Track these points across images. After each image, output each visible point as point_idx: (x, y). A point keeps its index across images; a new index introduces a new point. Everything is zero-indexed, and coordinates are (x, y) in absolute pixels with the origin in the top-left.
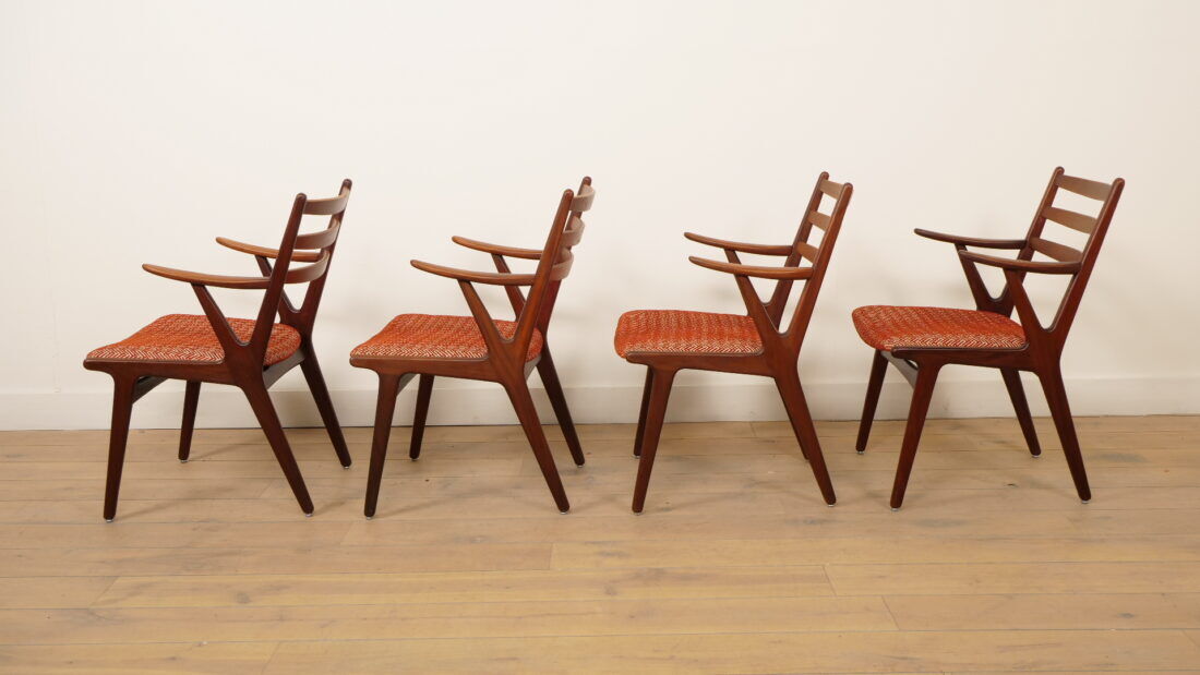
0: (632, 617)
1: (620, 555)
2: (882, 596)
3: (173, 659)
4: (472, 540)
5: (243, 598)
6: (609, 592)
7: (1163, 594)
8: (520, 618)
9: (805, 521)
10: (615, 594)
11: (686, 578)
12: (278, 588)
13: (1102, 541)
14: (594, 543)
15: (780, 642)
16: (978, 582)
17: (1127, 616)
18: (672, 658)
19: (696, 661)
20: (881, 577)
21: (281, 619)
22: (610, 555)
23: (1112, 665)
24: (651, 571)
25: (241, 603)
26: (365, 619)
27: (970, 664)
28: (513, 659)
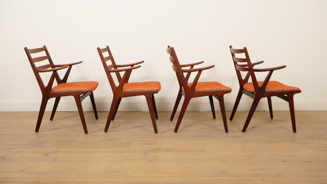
0: (151, 161)
1: (150, 144)
2: (219, 156)
3: (23, 171)
4: (111, 140)
5: (46, 155)
6: (145, 154)
7: (294, 155)
8: (120, 161)
9: (200, 136)
10: (147, 154)
11: (167, 150)
12: (55, 152)
13: (277, 141)
14: (143, 141)
15: (190, 168)
16: (245, 152)
17: (284, 161)
18: (160, 172)
19: (167, 173)
20: (219, 150)
21: (55, 160)
22: (147, 144)
23: (281, 174)
24: (157, 148)
25: (45, 156)
26: (78, 160)
27: (242, 174)
28: (117, 172)
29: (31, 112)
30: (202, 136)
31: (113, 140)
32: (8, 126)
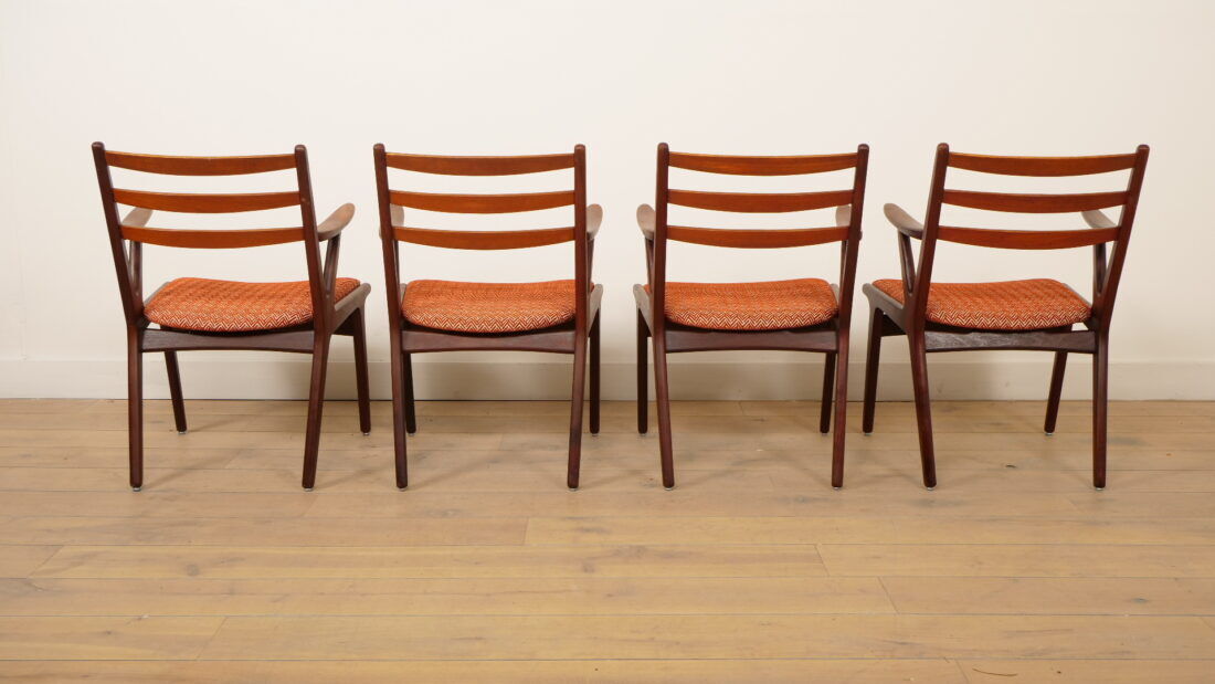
0: (610, 595)
1: (600, 531)
2: (879, 578)
3: (109, 633)
4: (444, 514)
5: (193, 570)
6: (586, 571)
7: (1176, 579)
8: (488, 595)
10: (593, 571)
11: (668, 556)
12: (232, 561)
13: (1108, 523)
14: (571, 518)
15: (769, 624)
16: (980, 563)
17: (1140, 600)
18: (652, 639)
19: (678, 643)
20: (878, 557)
21: (231, 593)
22: (588, 530)
23: (1128, 652)
24: (631, 547)
25: (190, 575)
26: (322, 594)
27: (975, 650)
28: (479, 639)
29: (112, 400)
30: (805, 500)
31: (451, 513)
32: (25, 456)
